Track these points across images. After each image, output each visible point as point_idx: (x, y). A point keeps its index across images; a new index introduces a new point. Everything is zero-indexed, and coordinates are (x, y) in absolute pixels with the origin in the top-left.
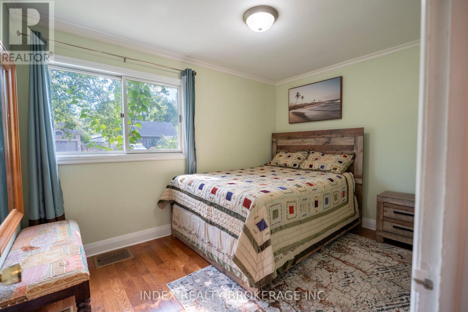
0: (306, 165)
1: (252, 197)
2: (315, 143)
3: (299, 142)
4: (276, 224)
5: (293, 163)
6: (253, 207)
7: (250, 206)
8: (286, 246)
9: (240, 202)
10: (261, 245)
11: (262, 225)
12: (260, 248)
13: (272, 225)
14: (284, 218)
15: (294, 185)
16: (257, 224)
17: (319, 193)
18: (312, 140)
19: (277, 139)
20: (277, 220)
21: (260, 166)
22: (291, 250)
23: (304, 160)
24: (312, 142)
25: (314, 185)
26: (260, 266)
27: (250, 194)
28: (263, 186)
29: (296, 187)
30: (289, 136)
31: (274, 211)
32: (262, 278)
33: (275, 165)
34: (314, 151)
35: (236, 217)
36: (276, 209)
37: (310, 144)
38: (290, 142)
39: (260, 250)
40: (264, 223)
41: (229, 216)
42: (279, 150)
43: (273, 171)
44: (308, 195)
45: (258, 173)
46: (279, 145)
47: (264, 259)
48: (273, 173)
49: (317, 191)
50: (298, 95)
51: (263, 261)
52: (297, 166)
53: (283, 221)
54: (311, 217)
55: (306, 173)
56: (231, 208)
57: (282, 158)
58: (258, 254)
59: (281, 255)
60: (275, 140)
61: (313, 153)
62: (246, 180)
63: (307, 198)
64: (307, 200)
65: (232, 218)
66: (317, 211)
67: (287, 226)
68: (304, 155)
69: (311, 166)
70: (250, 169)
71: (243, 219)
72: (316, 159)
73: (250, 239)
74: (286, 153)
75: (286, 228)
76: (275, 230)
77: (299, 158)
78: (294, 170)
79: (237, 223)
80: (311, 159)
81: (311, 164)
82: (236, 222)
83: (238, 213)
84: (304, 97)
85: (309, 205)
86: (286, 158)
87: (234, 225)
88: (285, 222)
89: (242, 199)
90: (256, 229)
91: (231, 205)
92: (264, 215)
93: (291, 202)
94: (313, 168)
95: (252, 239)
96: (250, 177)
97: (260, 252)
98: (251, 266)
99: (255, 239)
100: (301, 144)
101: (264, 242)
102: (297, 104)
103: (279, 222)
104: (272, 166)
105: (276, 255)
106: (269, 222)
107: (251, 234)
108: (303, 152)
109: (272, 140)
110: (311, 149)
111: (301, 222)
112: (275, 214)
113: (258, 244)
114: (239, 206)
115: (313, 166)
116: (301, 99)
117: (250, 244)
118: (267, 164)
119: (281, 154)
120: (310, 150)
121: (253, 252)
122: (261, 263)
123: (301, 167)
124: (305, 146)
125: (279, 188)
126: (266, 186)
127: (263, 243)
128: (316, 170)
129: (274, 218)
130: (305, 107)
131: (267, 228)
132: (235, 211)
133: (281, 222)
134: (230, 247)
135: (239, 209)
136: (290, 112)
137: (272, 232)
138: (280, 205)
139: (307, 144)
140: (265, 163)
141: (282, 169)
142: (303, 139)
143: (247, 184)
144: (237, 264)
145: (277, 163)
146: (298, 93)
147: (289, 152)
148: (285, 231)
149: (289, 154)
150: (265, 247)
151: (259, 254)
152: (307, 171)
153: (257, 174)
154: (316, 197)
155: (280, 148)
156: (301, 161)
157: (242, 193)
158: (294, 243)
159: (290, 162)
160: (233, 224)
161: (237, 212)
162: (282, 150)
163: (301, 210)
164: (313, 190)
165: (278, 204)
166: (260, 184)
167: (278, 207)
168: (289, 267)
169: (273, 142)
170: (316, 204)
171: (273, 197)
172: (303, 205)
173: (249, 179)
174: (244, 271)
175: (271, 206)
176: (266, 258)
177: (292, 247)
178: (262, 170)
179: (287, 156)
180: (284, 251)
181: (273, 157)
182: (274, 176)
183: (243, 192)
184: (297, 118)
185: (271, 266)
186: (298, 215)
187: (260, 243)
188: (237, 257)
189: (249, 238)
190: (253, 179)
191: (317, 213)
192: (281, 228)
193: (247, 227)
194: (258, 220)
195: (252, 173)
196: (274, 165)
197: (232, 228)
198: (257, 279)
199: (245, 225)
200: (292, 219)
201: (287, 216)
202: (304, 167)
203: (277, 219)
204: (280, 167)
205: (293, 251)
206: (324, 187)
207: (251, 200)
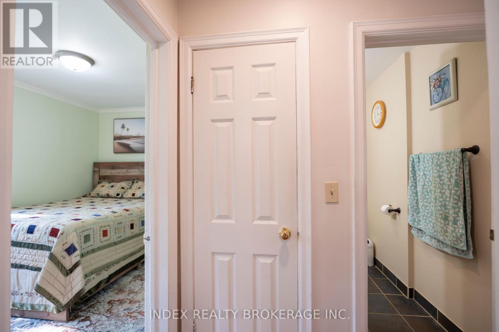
0: (129, 194)
1: (60, 225)
2: (139, 173)
3: (124, 172)
4: (88, 248)
5: (117, 193)
6: (62, 234)
7: (57, 235)
8: (99, 267)
9: (45, 233)
10: (70, 268)
11: (71, 250)
12: (68, 271)
13: (84, 249)
14: (97, 240)
15: (110, 212)
16: (66, 250)
17: (135, 217)
18: (137, 170)
19: (99, 169)
20: (88, 244)
21: (77, 198)
22: (105, 270)
23: (127, 189)
24: (136, 172)
25: (130, 210)
26: (69, 288)
27: (58, 223)
28: (74, 216)
29: (111, 213)
30: (113, 166)
31: (85, 236)
32: (70, 299)
33: (96, 196)
34: (137, 181)
35: (40, 248)
36: (87, 234)
37: (134, 174)
38: (115, 172)
39: (69, 273)
40: (73, 247)
41: (31, 250)
42: (102, 180)
43: (92, 202)
44: (124, 219)
45: (73, 206)
46: (101, 174)
47: (73, 280)
48: (91, 204)
49: (133, 215)
50: (123, 127)
51: (71, 282)
52: (120, 196)
53: (96, 244)
54: (126, 238)
55: (128, 202)
56: (33, 242)
57: (105, 188)
58: (66, 277)
59: (94, 276)
60: (97, 169)
61: (137, 182)
62: (55, 212)
63: (122, 222)
64: (122, 224)
65: (35, 251)
66: (132, 233)
67: (99, 249)
68: (128, 185)
69: (133, 195)
70: (62, 202)
71: (49, 248)
72: (139, 188)
73: (57, 266)
74: (110, 183)
75: (99, 250)
76: (87, 253)
77: (123, 188)
78: (116, 199)
79: (42, 254)
80: (135, 188)
81: (134, 193)
82: (40, 255)
83: (43, 244)
84: (129, 129)
85: (124, 228)
86: (109, 188)
87: (38, 258)
88: (98, 244)
89: (48, 230)
90: (65, 254)
91: (34, 238)
92: (74, 239)
93: (105, 226)
94: (135, 196)
95: (60, 265)
96: (60, 210)
97: (69, 275)
98: (59, 291)
99: (63, 264)
100: (125, 174)
101: (73, 264)
102: (122, 135)
103: (91, 245)
104: (93, 197)
105: (88, 276)
106: (79, 245)
107: (58, 260)
108: (128, 182)
109: (94, 169)
110: (135, 178)
111: (115, 244)
112: (87, 238)
113: (66, 268)
114: (44, 237)
115: (135, 195)
116: (127, 131)
117: (57, 270)
118: (86, 195)
119: (103, 184)
120: (134, 180)
121: (60, 276)
122: (70, 285)
123: (125, 196)
124: (129, 176)
125: (93, 215)
126: (79, 215)
127: (72, 266)
128: (138, 198)
129: (85, 242)
130: (131, 139)
131: (77, 251)
132: (39, 243)
133: (93, 245)
134: (32, 283)
135: (45, 240)
136: (115, 141)
137: (82, 256)
138: (92, 230)
139: (131, 174)
140: (84, 195)
141: (104, 199)
142: (128, 170)
143: (55, 216)
144: (41, 293)
145: (98, 194)
146: (123, 125)
147: (113, 182)
148: (97, 253)
149: (112, 184)
150: (74, 269)
151: (68, 277)
152: (129, 199)
153: (70, 207)
154: (132, 220)
155: (103, 178)
156: (124, 190)
157: (48, 224)
158: (108, 263)
159: (113, 192)
160: (36, 257)
161: (41, 244)
162: (105, 180)
163: (115, 233)
164: (129, 215)
165: (90, 229)
166: (72, 214)
167: (91, 232)
168: (102, 286)
169: (94, 172)
170: (132, 226)
171: (84, 224)
172: (118, 228)
173: (59, 212)
174: (49, 298)
175: (82, 232)
176: (76, 278)
177: (107, 267)
178: (79, 201)
179: (111, 186)
180: (97, 271)
181: (94, 187)
182: (92, 207)
183: (50, 223)
184: (121, 149)
185: (80, 284)
186: (112, 237)
187: (68, 266)
188: (41, 285)
189: (56, 264)
190: (65, 211)
191: (133, 234)
192: (93, 251)
193: (54, 254)
194: (67, 246)
195: (64, 205)
196: (94, 196)
197: (34, 262)
198: (64, 301)
199: (51, 253)
200: (105, 241)
201: (100, 239)
202: (127, 196)
203: (89, 242)
204: (102, 197)
205: (107, 270)
206: (141, 211)
207: (60, 229)
